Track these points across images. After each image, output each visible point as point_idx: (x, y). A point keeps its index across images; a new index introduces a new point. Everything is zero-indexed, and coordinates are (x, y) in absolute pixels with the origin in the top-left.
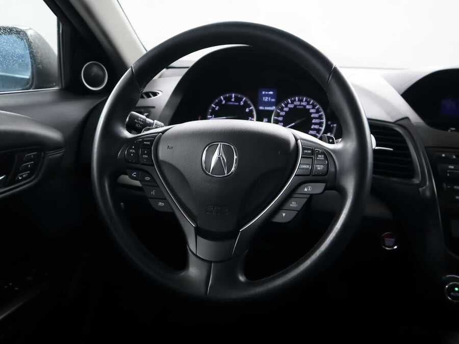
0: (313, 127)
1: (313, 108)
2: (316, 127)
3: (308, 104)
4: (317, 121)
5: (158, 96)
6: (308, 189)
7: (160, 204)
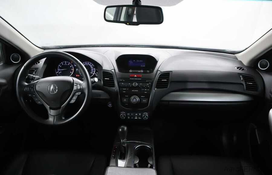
0: (92, 71)
1: (91, 65)
2: (93, 71)
3: (90, 64)
4: (93, 69)
5: (40, 63)
6: (77, 94)
7: (39, 102)
